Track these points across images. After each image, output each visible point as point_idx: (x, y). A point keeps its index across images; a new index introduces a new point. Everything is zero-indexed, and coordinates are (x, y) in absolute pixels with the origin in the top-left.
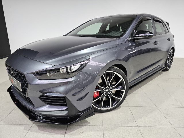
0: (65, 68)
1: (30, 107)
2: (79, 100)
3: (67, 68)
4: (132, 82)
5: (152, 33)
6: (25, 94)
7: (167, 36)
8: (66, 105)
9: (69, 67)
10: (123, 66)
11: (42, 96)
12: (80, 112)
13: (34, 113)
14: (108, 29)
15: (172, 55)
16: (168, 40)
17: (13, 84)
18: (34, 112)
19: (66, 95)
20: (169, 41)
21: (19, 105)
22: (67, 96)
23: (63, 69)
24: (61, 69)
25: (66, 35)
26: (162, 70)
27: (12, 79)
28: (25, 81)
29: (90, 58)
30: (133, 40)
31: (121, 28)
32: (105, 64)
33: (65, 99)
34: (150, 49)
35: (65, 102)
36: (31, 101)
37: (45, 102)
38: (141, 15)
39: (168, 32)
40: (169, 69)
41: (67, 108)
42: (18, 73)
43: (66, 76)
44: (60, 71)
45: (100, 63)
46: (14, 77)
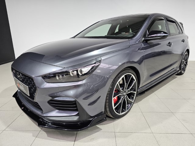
0: (75, 70)
1: (38, 112)
2: (91, 104)
3: (77, 71)
4: (145, 86)
5: (167, 33)
6: (33, 99)
7: (181, 37)
8: (77, 110)
9: (79, 69)
10: (136, 68)
11: (51, 100)
12: (92, 117)
13: (42, 119)
14: (117, 30)
15: (187, 58)
16: (182, 41)
17: (19, 89)
18: (43, 117)
19: (76, 99)
20: (184, 42)
21: (26, 110)
22: (78, 100)
23: (73, 71)
24: (71, 71)
25: (74, 37)
26: (177, 73)
27: (19, 83)
28: (33, 85)
29: (101, 60)
30: (146, 41)
31: (130, 29)
32: (116, 67)
33: (75, 104)
34: (161, 52)
35: (76, 107)
36: (39, 106)
37: (54, 106)
38: (153, 15)
39: (182, 33)
40: (184, 73)
41: (78, 113)
42: (25, 77)
43: (77, 79)
44: (70, 74)
45: (110, 66)
46: (20, 81)
